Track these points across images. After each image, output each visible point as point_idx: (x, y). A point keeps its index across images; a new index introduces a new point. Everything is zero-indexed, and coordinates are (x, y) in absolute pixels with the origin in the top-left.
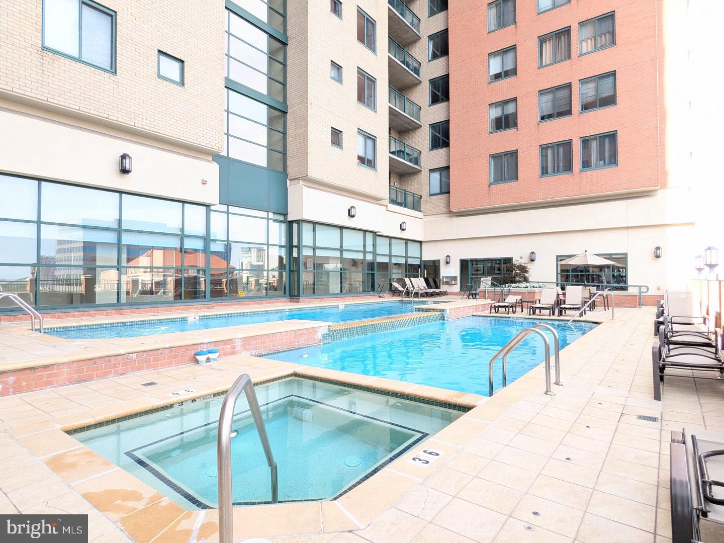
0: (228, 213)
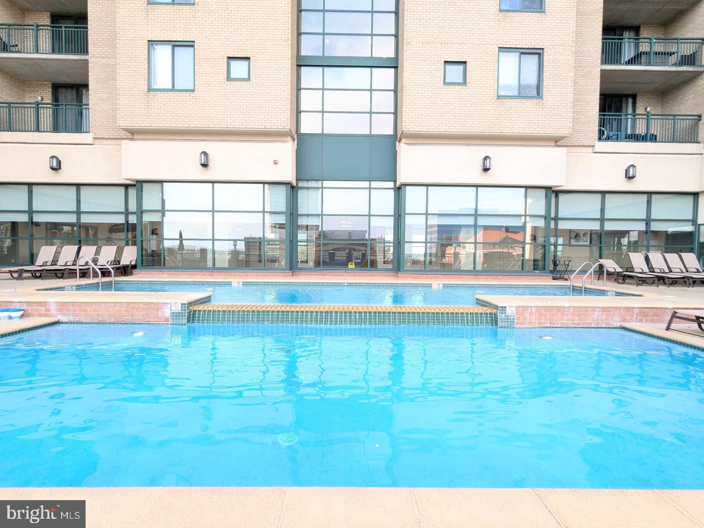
0: (322, 188)
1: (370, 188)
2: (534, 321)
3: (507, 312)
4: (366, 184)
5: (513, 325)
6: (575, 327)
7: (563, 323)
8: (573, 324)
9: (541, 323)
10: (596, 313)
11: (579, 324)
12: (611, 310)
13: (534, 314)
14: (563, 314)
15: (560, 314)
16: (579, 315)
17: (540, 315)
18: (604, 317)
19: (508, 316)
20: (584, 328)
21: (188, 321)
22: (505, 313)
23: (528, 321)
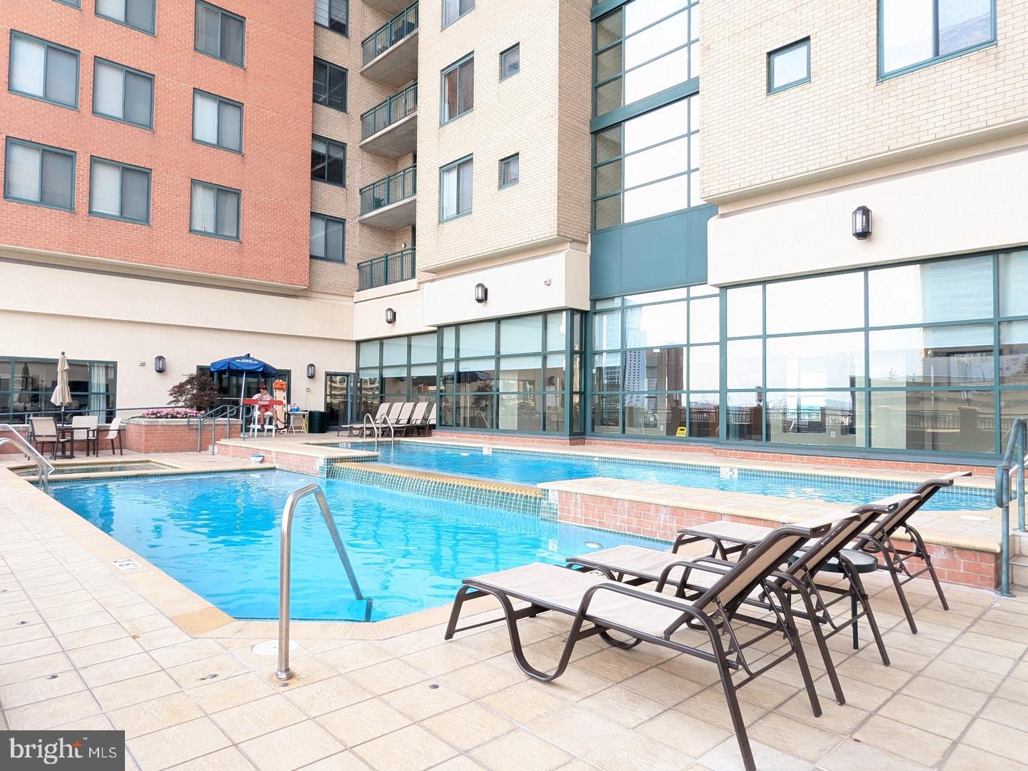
1: (688, 299)
2: (580, 517)
3: (550, 498)
4: (682, 293)
5: (557, 518)
6: (633, 536)
7: (616, 526)
8: (629, 529)
9: (587, 521)
10: (662, 516)
11: (639, 531)
12: (685, 513)
13: (580, 505)
14: (615, 510)
15: (611, 510)
16: (637, 515)
17: (587, 507)
18: (675, 524)
19: (550, 504)
20: (645, 538)
21: (327, 477)
22: (548, 500)
23: (572, 515)
